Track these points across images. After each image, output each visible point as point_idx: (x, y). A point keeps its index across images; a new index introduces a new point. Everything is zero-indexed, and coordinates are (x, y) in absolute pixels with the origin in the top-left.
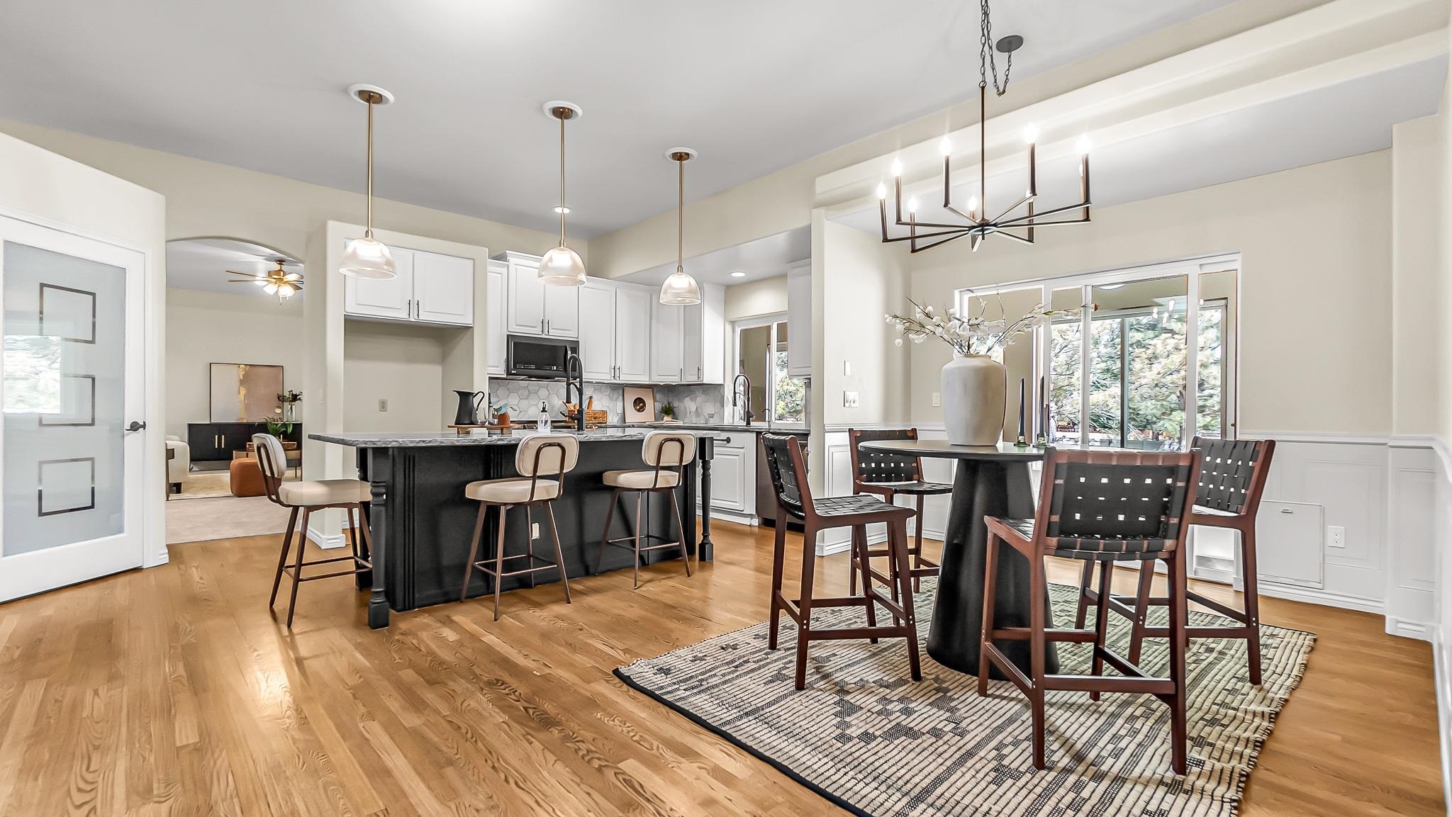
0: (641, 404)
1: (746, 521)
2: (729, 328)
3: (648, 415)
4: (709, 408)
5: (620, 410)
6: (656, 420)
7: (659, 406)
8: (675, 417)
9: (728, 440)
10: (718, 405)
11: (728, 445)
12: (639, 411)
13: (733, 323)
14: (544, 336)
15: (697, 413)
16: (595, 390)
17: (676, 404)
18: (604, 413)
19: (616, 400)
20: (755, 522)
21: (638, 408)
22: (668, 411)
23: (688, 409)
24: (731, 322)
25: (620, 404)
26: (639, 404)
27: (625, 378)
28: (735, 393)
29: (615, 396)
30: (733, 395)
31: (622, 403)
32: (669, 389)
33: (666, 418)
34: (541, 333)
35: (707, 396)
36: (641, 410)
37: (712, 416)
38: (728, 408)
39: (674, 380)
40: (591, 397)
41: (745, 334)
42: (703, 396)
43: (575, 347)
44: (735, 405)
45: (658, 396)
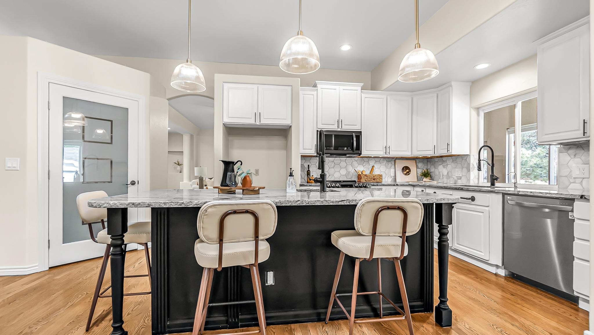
0: (407, 171)
1: (493, 270)
2: (474, 113)
3: (412, 178)
4: (457, 173)
5: (392, 174)
6: (418, 180)
7: (420, 171)
8: (432, 179)
9: (473, 199)
10: (465, 170)
11: (473, 203)
12: (406, 174)
13: (478, 109)
14: (339, 130)
15: (448, 176)
16: (376, 161)
17: (432, 170)
18: (380, 176)
19: (390, 168)
20: (502, 272)
21: (405, 172)
22: (426, 174)
23: (441, 173)
24: (475, 108)
25: (392, 170)
26: (406, 170)
27: (393, 153)
28: (479, 160)
29: (390, 165)
30: (478, 162)
31: (394, 170)
32: (427, 160)
33: (425, 179)
34: (337, 128)
35: (456, 164)
36: (408, 174)
37: (460, 178)
38: (474, 172)
39: (430, 153)
40: (373, 166)
41: (488, 116)
42: (453, 164)
43: (359, 135)
44: (479, 169)
45: (420, 165)
